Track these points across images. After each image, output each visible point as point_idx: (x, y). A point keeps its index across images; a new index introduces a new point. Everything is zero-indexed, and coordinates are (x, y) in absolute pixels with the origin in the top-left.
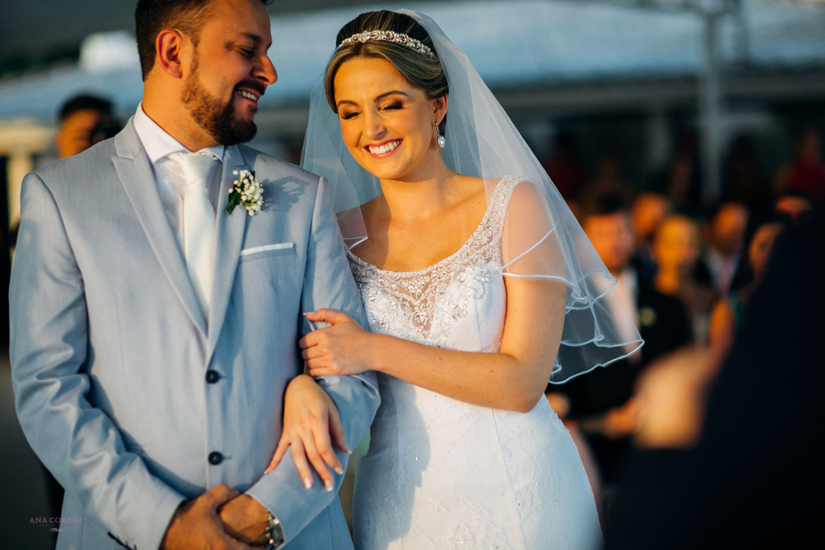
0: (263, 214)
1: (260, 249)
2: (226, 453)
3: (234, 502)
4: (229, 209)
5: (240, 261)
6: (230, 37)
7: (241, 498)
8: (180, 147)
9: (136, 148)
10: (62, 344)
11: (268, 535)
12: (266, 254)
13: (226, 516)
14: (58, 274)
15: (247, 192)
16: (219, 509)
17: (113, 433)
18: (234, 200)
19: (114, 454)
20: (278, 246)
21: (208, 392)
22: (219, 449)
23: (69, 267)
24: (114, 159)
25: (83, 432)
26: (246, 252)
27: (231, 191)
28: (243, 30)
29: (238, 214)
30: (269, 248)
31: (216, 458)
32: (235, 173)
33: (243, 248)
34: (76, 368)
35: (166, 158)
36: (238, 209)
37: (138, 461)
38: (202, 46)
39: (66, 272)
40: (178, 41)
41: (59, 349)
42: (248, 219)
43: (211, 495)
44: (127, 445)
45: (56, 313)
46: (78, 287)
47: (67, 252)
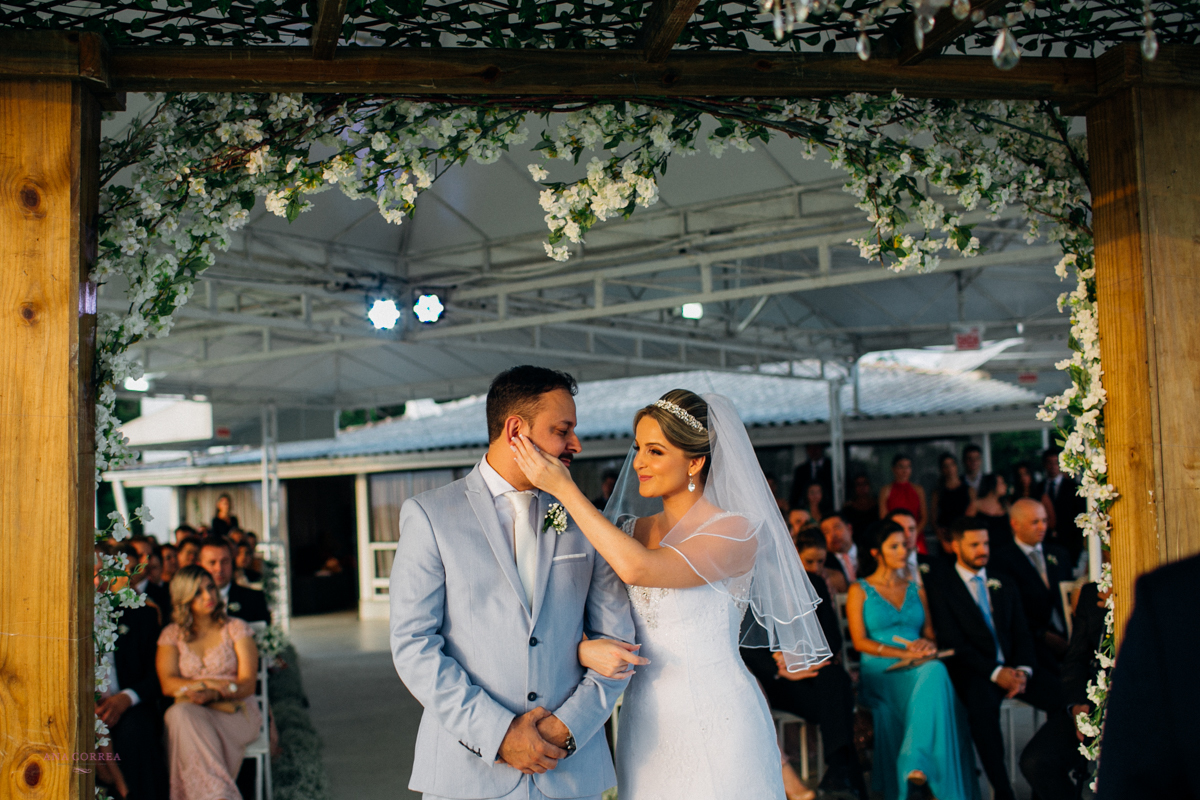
0: (567, 535)
1: (566, 557)
2: (539, 694)
3: (547, 719)
4: (545, 529)
5: (553, 564)
6: (554, 422)
7: (551, 717)
8: (513, 489)
9: (481, 485)
10: (430, 616)
11: (568, 743)
12: (570, 560)
13: (543, 727)
14: (430, 569)
15: (559, 519)
16: (537, 723)
17: (463, 674)
18: (548, 522)
19: (466, 685)
20: (577, 556)
21: (530, 651)
22: (535, 691)
23: (436, 564)
24: (467, 493)
25: (444, 673)
26: (557, 558)
27: (546, 517)
28: (563, 419)
29: (551, 533)
30: (571, 556)
31: (532, 697)
32: (550, 505)
33: (554, 556)
34: (435, 631)
35: (502, 495)
36: (550, 530)
37: (482, 692)
38: (536, 428)
39: (434, 567)
40: (519, 423)
41: (428, 619)
42: (557, 537)
43: (533, 713)
44: (473, 680)
45: (427, 595)
46: (442, 577)
47: (436, 554)
